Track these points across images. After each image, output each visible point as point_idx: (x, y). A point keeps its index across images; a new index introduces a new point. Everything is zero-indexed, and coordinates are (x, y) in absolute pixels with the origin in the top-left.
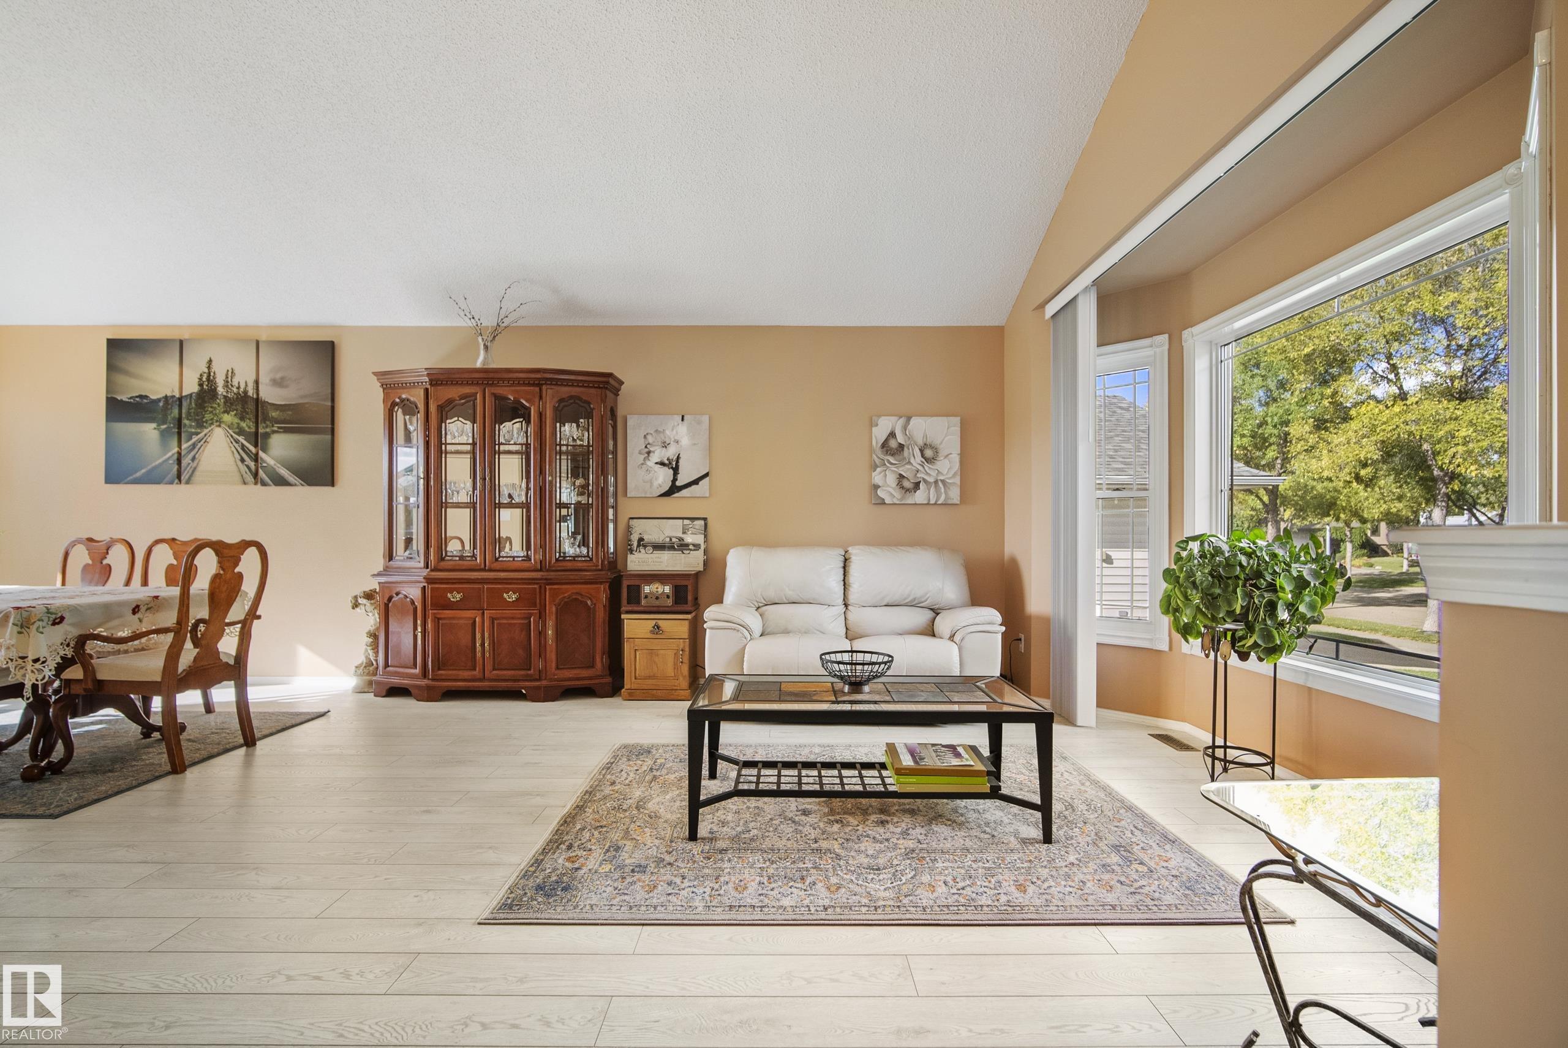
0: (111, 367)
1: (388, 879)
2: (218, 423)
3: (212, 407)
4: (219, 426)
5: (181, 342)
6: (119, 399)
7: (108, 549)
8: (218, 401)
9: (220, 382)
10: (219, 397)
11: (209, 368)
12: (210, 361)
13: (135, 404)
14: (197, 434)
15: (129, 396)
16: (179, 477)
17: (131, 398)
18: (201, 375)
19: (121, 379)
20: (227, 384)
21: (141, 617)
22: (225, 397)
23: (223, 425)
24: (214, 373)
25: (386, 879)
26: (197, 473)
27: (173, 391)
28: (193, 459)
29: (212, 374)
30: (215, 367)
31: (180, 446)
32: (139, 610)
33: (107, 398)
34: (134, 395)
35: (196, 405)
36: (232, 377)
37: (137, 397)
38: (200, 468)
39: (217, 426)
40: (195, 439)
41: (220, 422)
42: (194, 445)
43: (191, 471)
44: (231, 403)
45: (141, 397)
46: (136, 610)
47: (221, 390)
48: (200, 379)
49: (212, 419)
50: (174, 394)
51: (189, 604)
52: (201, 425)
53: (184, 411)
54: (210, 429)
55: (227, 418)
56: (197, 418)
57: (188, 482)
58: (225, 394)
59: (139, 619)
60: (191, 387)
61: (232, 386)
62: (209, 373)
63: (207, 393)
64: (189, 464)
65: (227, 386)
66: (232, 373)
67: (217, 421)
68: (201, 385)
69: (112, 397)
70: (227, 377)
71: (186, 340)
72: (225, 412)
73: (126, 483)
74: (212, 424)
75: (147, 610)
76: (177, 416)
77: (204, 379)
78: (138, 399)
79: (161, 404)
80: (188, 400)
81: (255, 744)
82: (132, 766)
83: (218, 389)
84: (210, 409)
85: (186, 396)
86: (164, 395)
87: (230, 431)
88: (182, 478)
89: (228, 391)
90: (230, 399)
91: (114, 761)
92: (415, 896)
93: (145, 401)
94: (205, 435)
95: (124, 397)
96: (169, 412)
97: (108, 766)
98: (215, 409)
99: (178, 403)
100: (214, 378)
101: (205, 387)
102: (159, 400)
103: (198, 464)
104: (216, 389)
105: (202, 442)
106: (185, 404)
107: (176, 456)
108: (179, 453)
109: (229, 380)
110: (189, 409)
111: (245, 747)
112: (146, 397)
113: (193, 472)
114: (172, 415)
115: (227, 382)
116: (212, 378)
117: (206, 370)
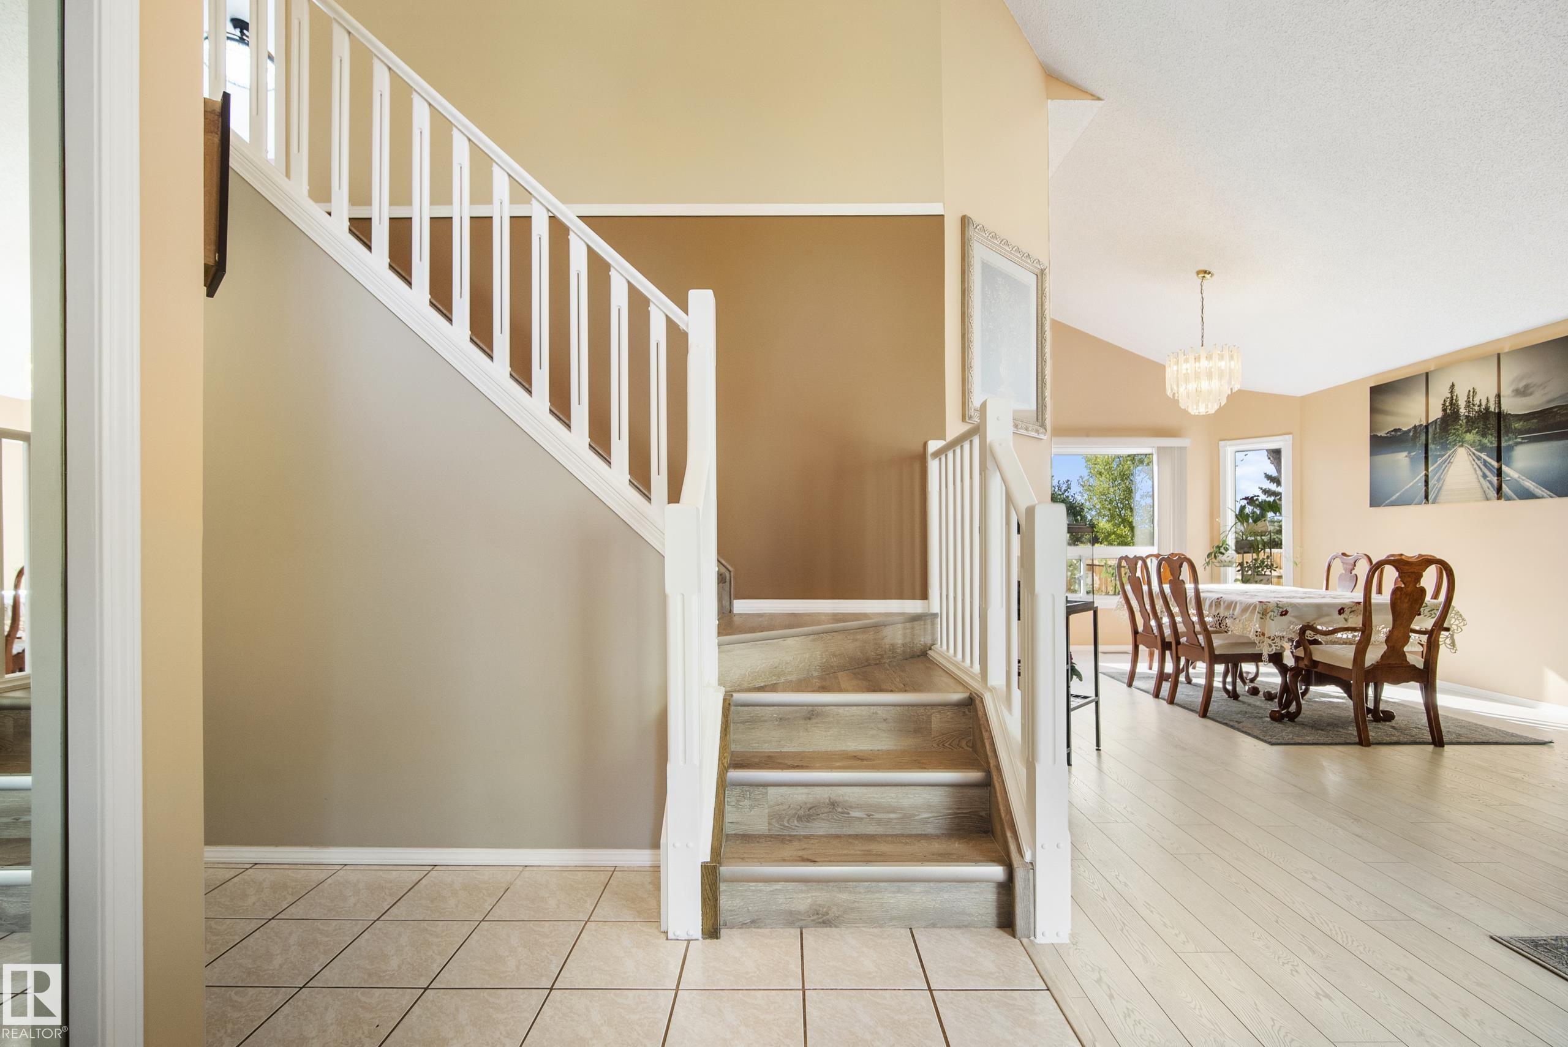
0: (1374, 410)
1: (1448, 873)
2: (1461, 444)
3: (1454, 429)
4: (1462, 446)
5: (1427, 374)
6: (1379, 435)
7: (1355, 562)
8: (1460, 422)
9: (1462, 403)
10: (1462, 418)
11: (1452, 392)
12: (1453, 385)
13: (1390, 437)
14: (1442, 456)
15: (1386, 432)
16: (1427, 497)
17: (1388, 433)
18: (1444, 401)
19: (1380, 418)
20: (1469, 404)
21: (1346, 617)
22: (1467, 417)
23: (1465, 445)
24: (1457, 396)
25: (1446, 872)
26: (1443, 493)
27: (1421, 421)
28: (1439, 480)
29: (1455, 398)
30: (1457, 391)
31: (1427, 469)
32: (1343, 612)
33: (1371, 436)
34: (1390, 430)
35: (1440, 429)
36: (1473, 397)
37: (1392, 431)
38: (1444, 488)
39: (1460, 446)
40: (1440, 461)
41: (1463, 442)
42: (1440, 466)
43: (1436, 492)
44: (1472, 422)
45: (1395, 430)
46: (1341, 611)
47: (1463, 411)
48: (1444, 405)
49: (1455, 440)
50: (1422, 423)
51: (1371, 610)
52: (1445, 447)
53: (1430, 437)
54: (1453, 449)
55: (1469, 437)
56: (1441, 441)
57: (1434, 502)
58: (1467, 414)
59: (1344, 618)
60: (1436, 414)
61: (1474, 405)
62: (1452, 397)
63: (1450, 416)
64: (1435, 484)
65: (1469, 406)
66: (1473, 392)
67: (1460, 442)
68: (1444, 410)
69: (1374, 435)
70: (1469, 398)
71: (1431, 371)
72: (1466, 432)
73: (1384, 506)
74: (1455, 445)
75: (1350, 612)
76: (1424, 442)
77: (1447, 404)
78: (1393, 433)
79: (1411, 434)
80: (1434, 426)
81: (1444, 746)
82: (1337, 731)
83: (1461, 411)
84: (1453, 431)
85: (1432, 423)
86: (1413, 425)
87: (1473, 450)
88: (1429, 498)
89: (1469, 411)
90: (1472, 418)
91: (1329, 725)
92: (1457, 894)
93: (1399, 433)
94: (1449, 456)
95: (1382, 434)
96: (1417, 440)
97: (1323, 726)
98: (1458, 430)
99: (1425, 430)
100: (1457, 401)
101: (1448, 411)
102: (1409, 431)
103: (1442, 485)
104: (1458, 411)
105: (1446, 463)
106: (1431, 430)
107: (1423, 479)
108: (1427, 476)
109: (1471, 400)
110: (1435, 434)
111: (1432, 746)
112: (1399, 430)
113: (1438, 492)
114: (1420, 442)
115: (1469, 402)
116: (1454, 401)
117: (1449, 395)
